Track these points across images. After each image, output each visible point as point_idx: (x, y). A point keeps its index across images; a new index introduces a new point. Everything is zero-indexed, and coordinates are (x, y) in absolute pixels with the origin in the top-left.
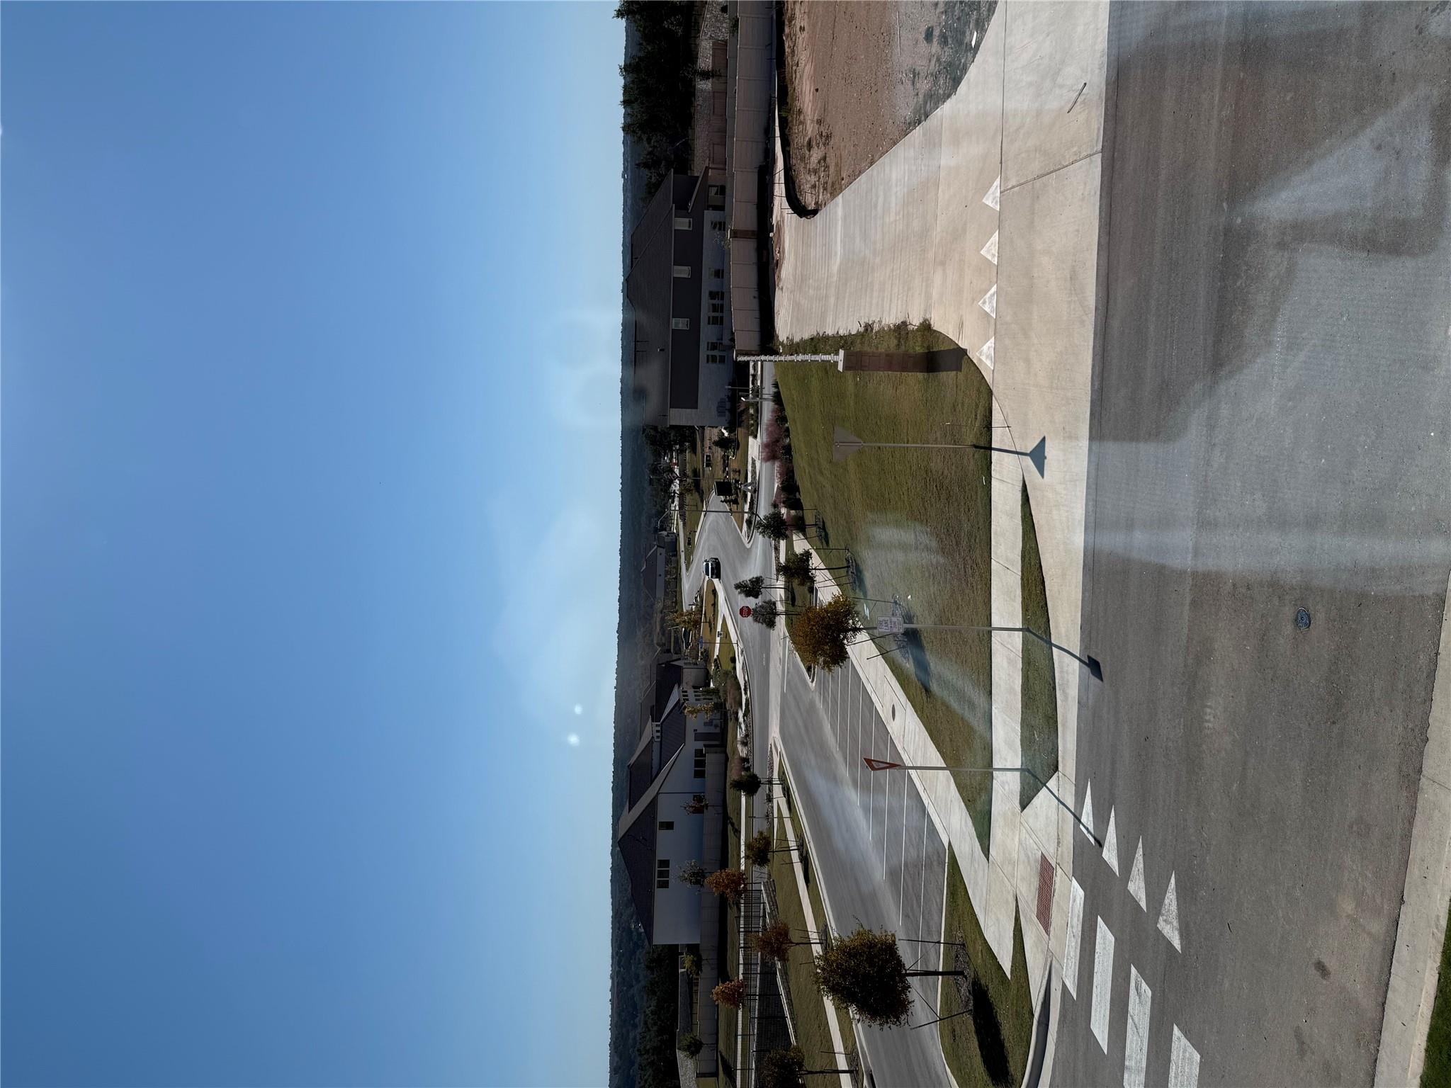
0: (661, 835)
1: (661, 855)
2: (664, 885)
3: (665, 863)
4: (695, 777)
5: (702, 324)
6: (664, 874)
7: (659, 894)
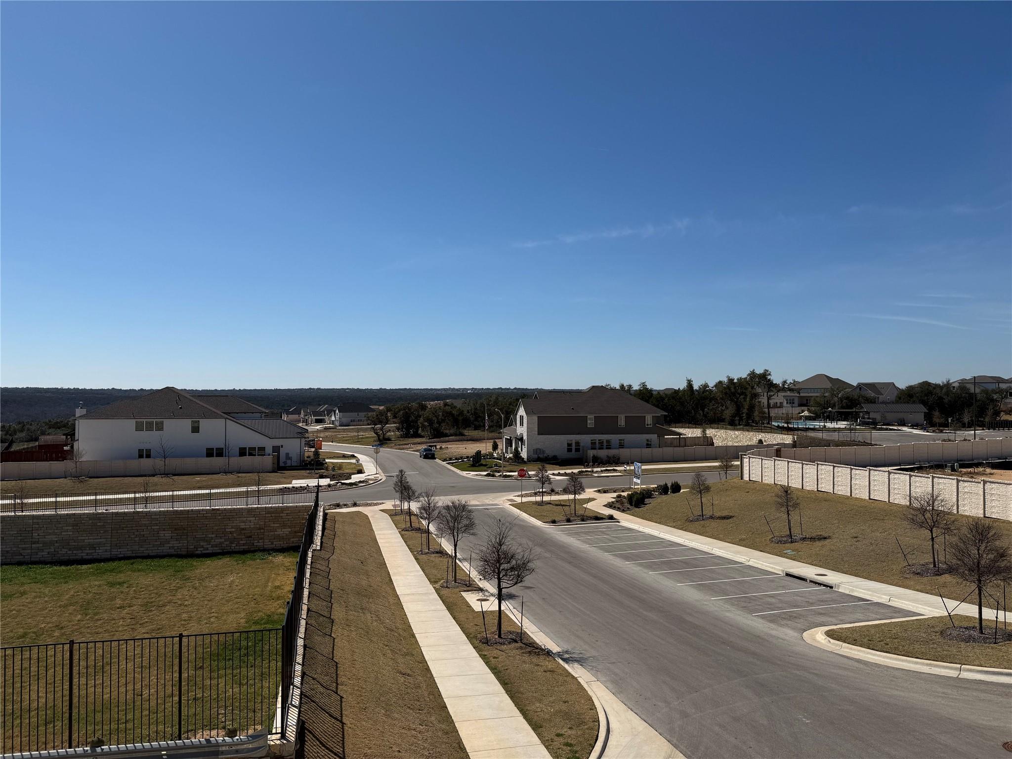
0: (187, 424)
1: (168, 423)
2: (139, 428)
3: (160, 427)
4: (240, 448)
5: (591, 435)
6: (150, 427)
7: (131, 423)
